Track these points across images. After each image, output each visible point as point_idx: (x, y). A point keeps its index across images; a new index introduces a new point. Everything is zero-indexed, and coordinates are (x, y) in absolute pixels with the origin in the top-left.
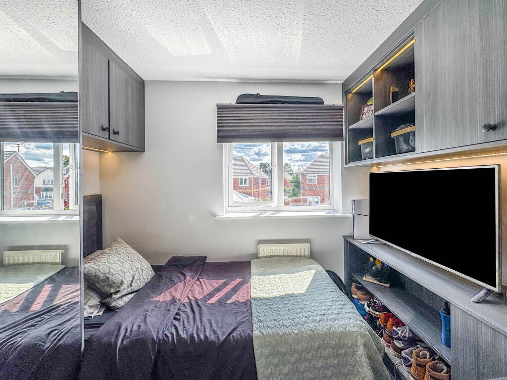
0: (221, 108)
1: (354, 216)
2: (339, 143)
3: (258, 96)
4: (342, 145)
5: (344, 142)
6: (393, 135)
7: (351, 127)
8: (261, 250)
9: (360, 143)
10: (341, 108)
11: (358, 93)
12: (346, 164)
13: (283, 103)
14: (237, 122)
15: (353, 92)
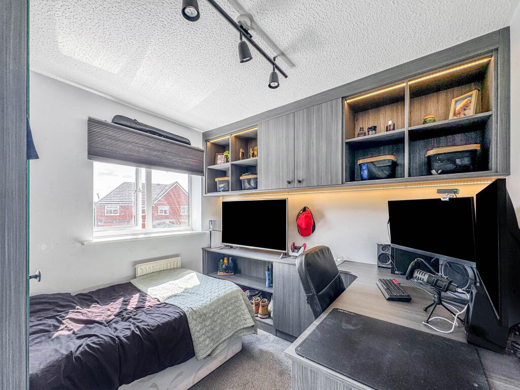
0: (92, 122)
1: (211, 232)
2: (200, 177)
3: (135, 121)
4: (202, 179)
5: (204, 177)
6: (242, 178)
7: (209, 167)
8: (139, 269)
9: (217, 180)
10: (203, 152)
11: (214, 144)
12: (206, 194)
13: (161, 135)
14: (113, 142)
15: (211, 142)
